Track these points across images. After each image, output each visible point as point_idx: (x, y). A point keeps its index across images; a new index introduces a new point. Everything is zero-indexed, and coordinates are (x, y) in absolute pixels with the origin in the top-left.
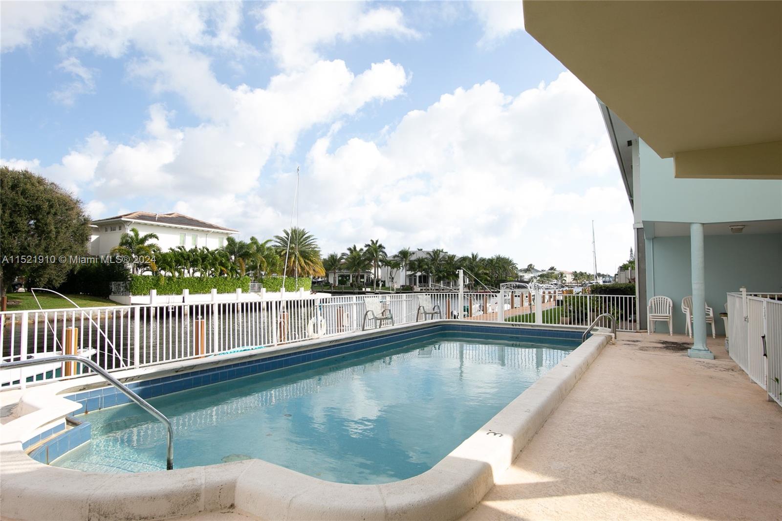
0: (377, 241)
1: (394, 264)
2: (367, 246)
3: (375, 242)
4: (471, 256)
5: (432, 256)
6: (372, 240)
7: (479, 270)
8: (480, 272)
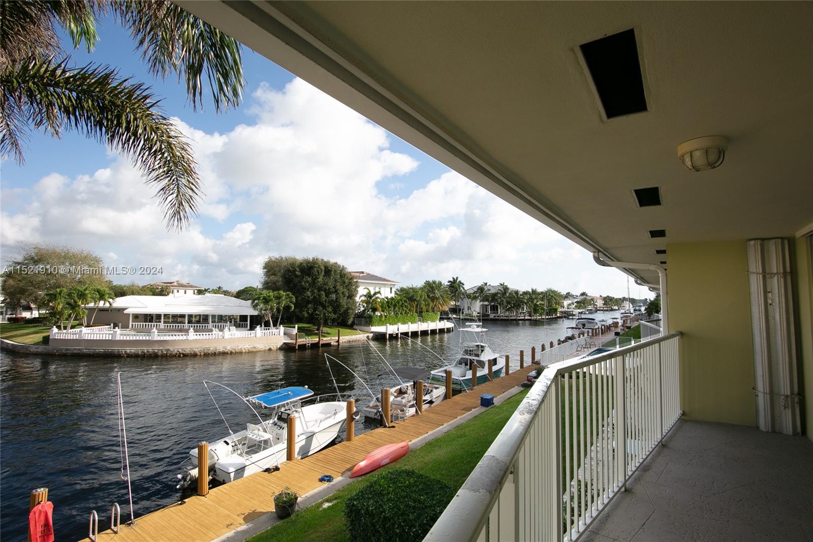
0: (457, 278)
1: (472, 297)
2: (449, 282)
3: (455, 279)
4: (530, 291)
5: (502, 292)
6: (453, 278)
7: (537, 302)
8: (538, 303)
